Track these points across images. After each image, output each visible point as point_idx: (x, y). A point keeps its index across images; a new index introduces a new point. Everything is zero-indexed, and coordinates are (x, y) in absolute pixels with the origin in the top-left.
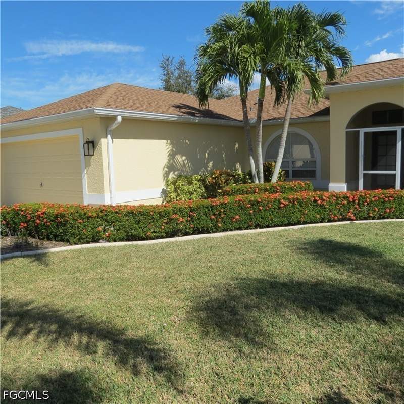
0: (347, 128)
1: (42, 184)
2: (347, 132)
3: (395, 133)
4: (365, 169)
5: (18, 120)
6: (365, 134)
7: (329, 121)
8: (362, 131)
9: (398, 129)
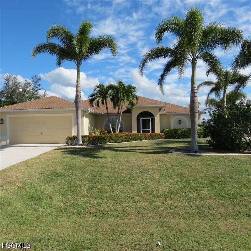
0: (137, 117)
1: (41, 133)
2: (137, 119)
3: (150, 119)
4: (142, 129)
5: (44, 108)
6: (142, 119)
7: (132, 115)
8: (141, 119)
9: (150, 118)
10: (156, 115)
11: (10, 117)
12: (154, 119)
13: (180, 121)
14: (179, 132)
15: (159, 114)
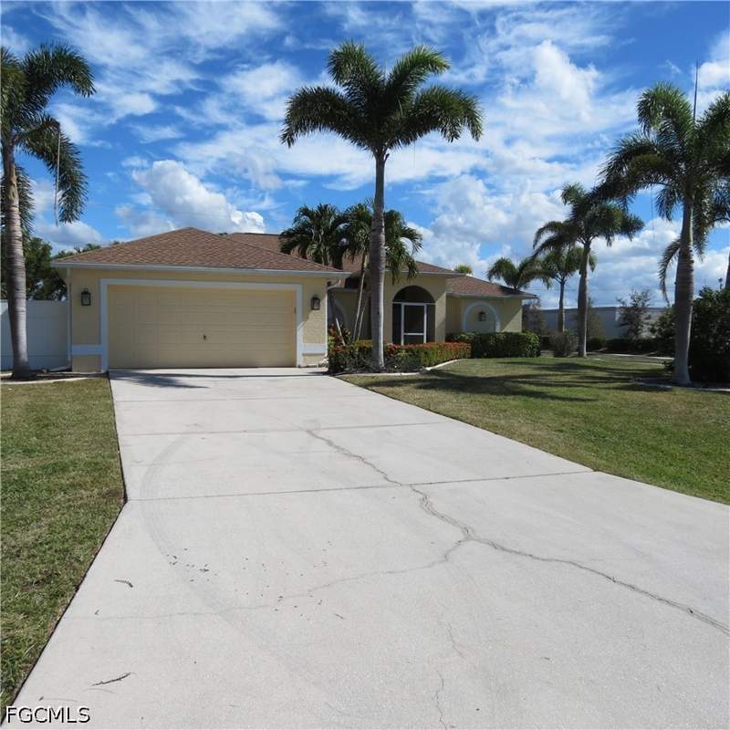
0: (393, 301)
2: (394, 305)
3: (423, 307)
4: (405, 332)
6: (405, 306)
8: (403, 304)
9: (425, 305)
10: (439, 297)
11: (109, 286)
12: (434, 307)
13: (482, 313)
14: (492, 342)
15: (445, 295)
